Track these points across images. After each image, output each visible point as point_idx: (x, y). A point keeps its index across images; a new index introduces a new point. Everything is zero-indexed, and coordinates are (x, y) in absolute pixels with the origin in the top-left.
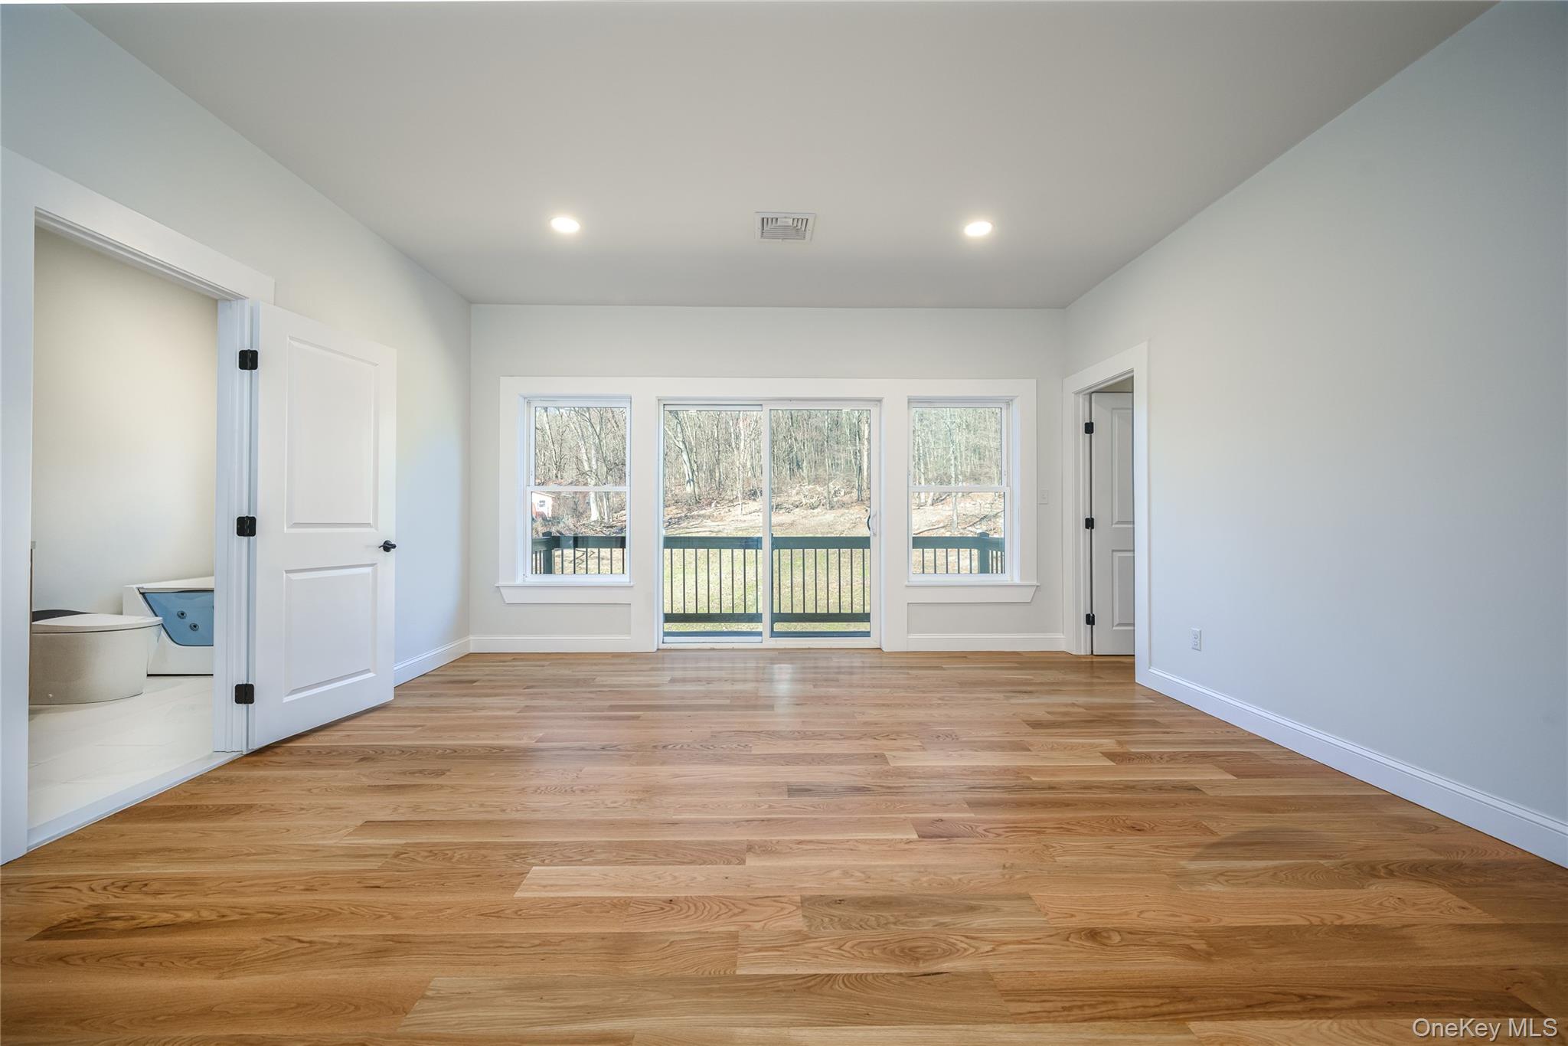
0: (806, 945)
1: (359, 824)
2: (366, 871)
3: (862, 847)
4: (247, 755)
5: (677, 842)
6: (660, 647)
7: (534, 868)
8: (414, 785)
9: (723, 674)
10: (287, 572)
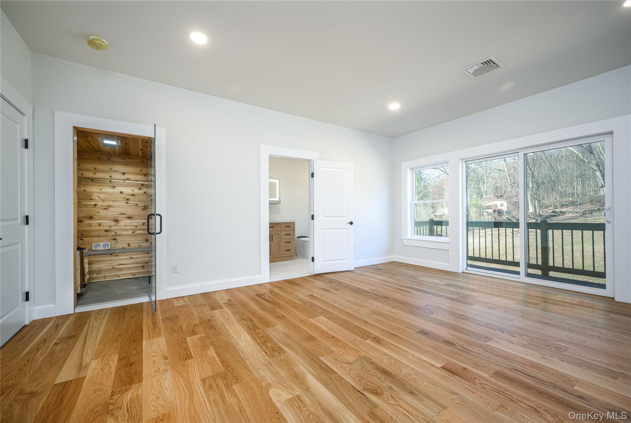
0: (344, 365)
1: (309, 294)
2: (296, 303)
3: (411, 357)
4: (314, 275)
5: (359, 327)
6: (464, 271)
7: (322, 316)
8: (329, 291)
9: (475, 287)
10: (322, 229)
